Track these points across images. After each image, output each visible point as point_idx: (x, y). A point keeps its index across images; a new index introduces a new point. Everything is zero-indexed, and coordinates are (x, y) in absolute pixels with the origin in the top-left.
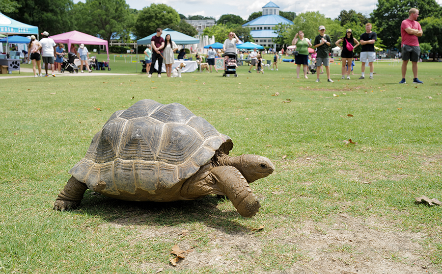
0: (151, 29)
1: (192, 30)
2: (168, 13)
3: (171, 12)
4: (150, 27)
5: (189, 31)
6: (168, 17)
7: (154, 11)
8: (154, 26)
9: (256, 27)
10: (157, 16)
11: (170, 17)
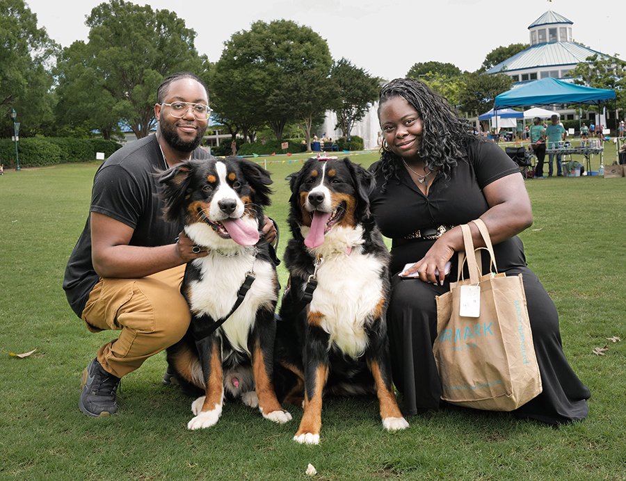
0: (256, 88)
1: (369, 84)
2: (301, 42)
3: (309, 39)
4: (254, 81)
5: (360, 88)
6: (302, 51)
7: (263, 40)
8: (263, 81)
9: (520, 73)
10: (271, 52)
11: (307, 52)
